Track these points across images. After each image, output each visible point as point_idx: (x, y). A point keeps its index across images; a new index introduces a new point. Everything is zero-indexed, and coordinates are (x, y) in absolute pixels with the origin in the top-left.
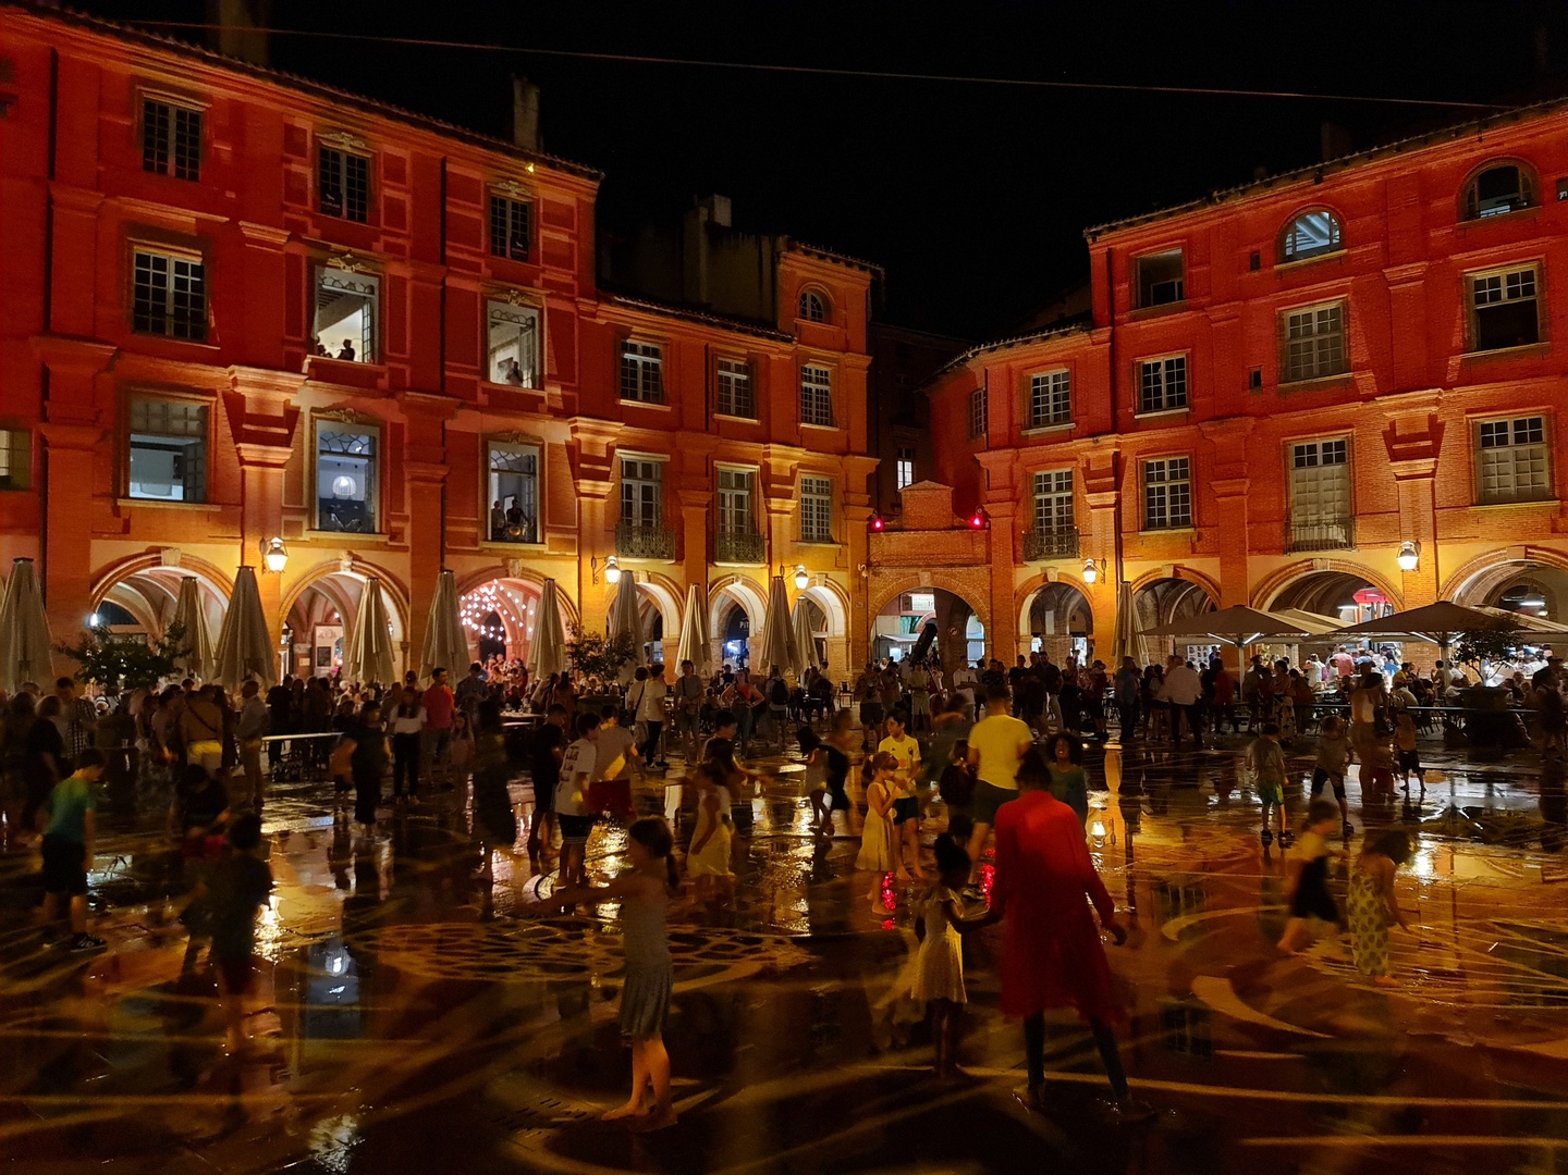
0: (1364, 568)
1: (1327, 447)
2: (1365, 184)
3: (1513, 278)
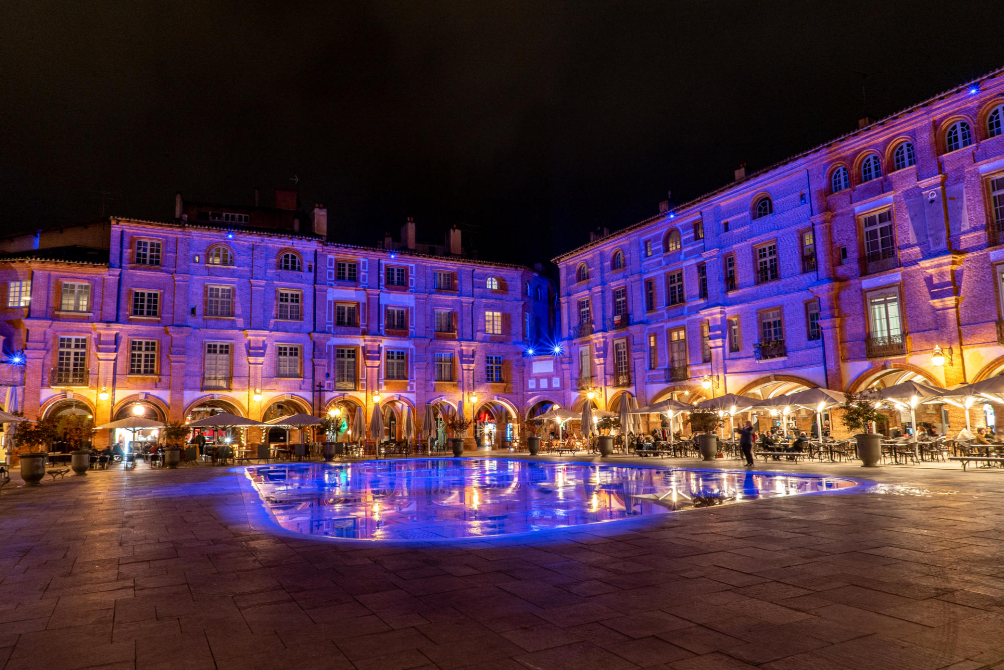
0: (233, 399)
1: (221, 346)
2: (245, 243)
3: (292, 295)
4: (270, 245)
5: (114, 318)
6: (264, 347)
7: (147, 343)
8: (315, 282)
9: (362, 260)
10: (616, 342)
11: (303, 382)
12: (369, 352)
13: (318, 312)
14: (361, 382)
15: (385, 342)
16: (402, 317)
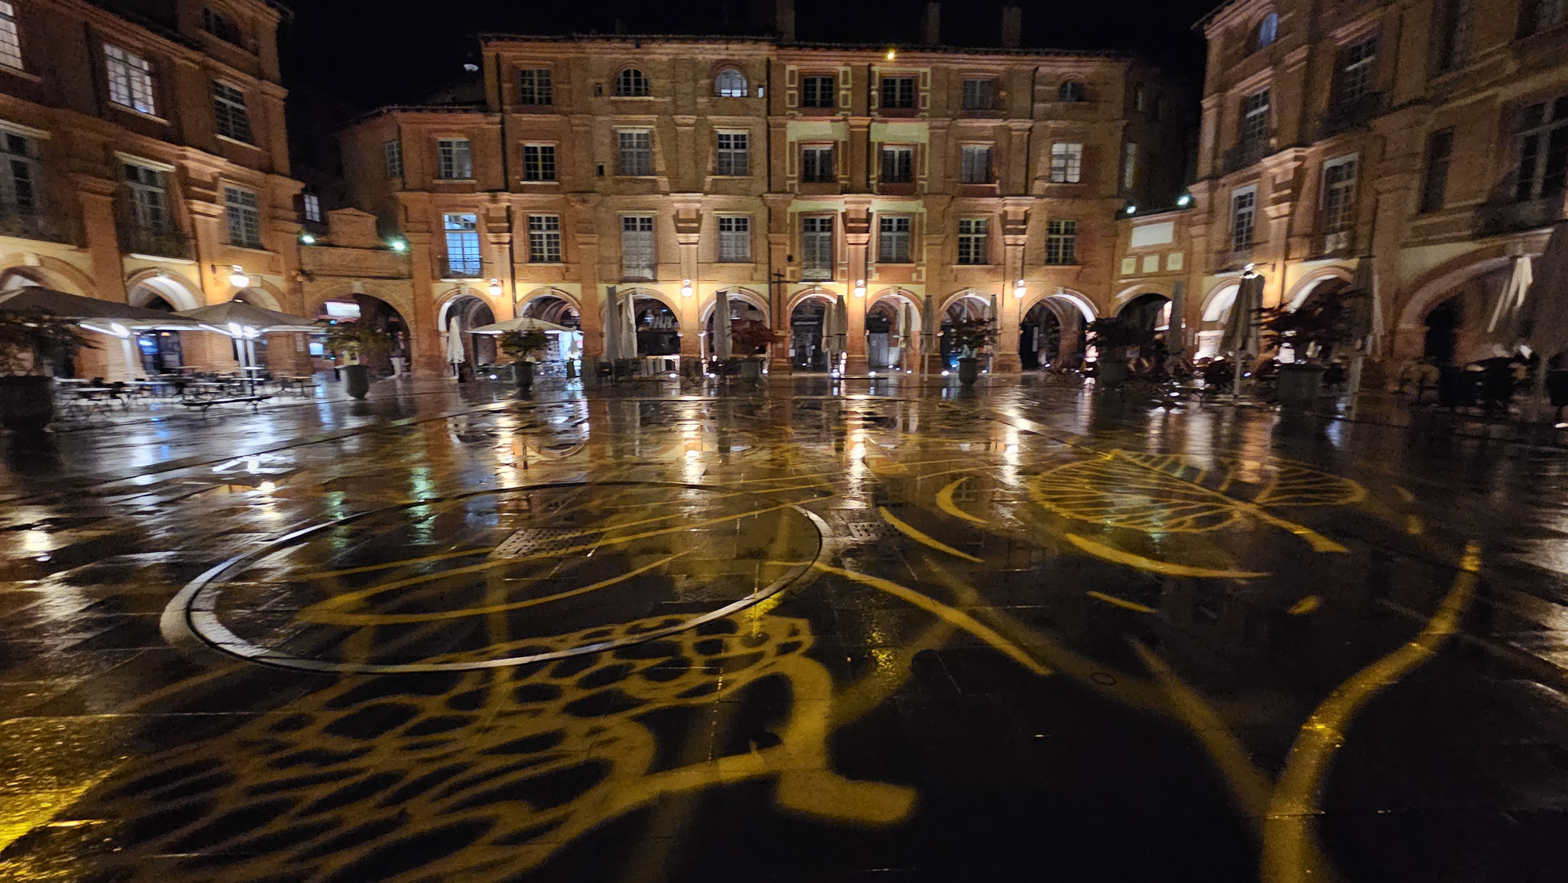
0: (661, 294)
1: (642, 220)
2: (664, 58)
3: (736, 137)
4: (700, 57)
5: (501, 185)
6: (699, 219)
7: (548, 220)
8: (769, 113)
9: (842, 69)
10: (1328, 164)
11: (756, 270)
12: (853, 221)
13: (773, 161)
14: (840, 269)
15: (879, 205)
16: (908, 162)
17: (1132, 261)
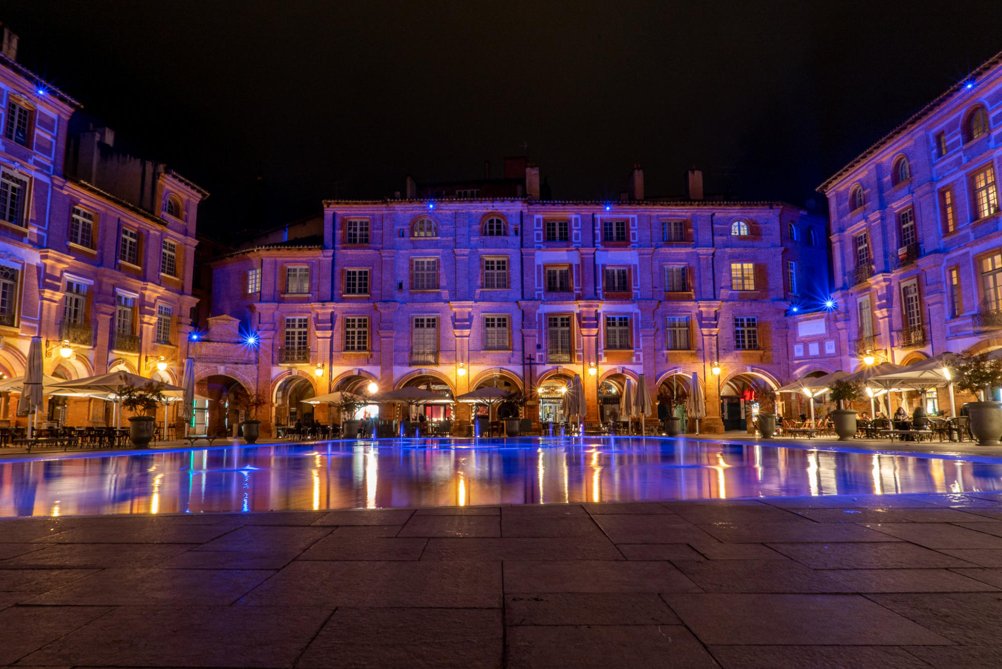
0: (441, 374)
1: (428, 320)
2: (448, 212)
3: (498, 262)
4: (473, 211)
5: (329, 298)
6: (470, 318)
7: (360, 320)
8: (522, 246)
9: (574, 216)
10: (903, 285)
11: (513, 355)
12: (585, 319)
13: (525, 278)
14: (576, 354)
15: (603, 307)
16: (624, 277)
17: (801, 346)
